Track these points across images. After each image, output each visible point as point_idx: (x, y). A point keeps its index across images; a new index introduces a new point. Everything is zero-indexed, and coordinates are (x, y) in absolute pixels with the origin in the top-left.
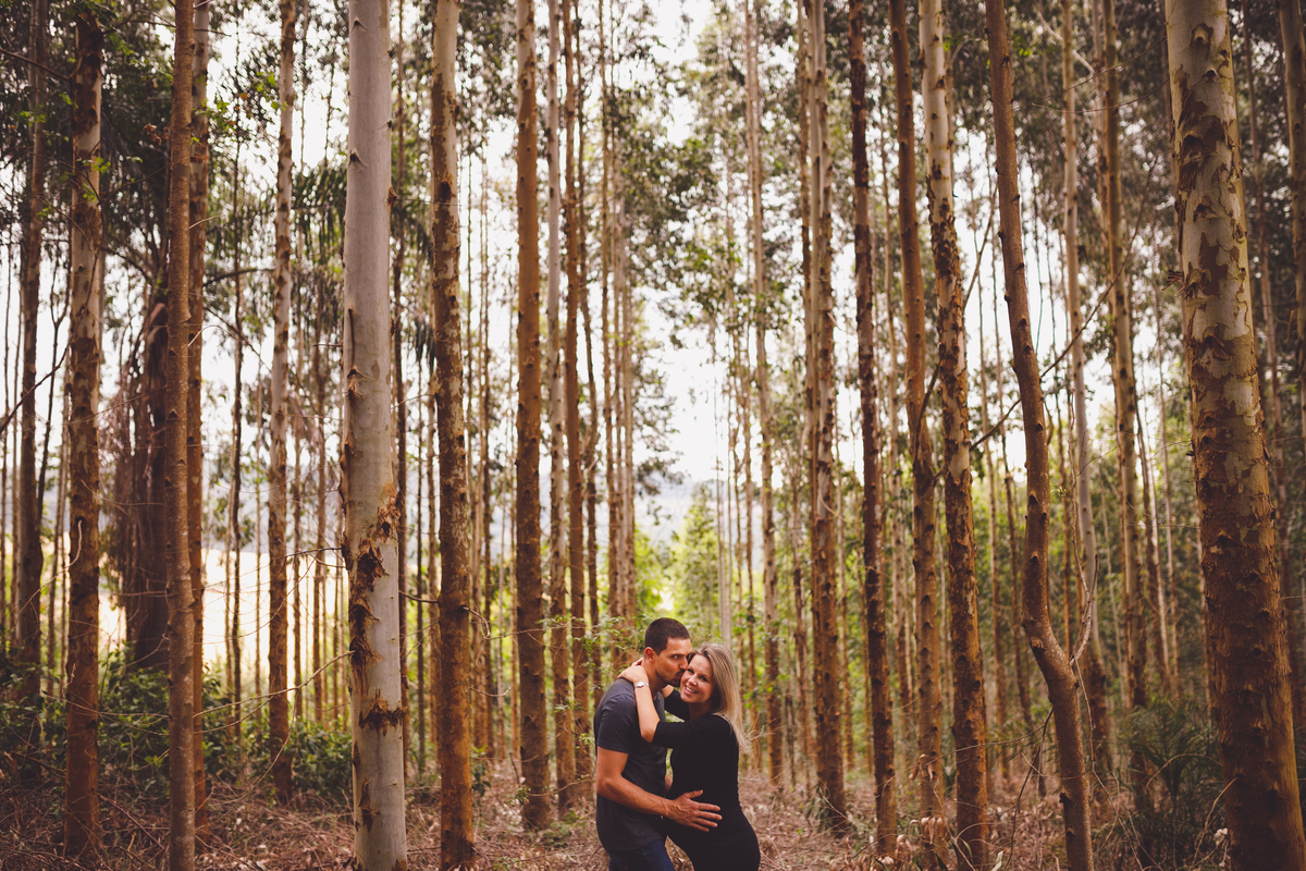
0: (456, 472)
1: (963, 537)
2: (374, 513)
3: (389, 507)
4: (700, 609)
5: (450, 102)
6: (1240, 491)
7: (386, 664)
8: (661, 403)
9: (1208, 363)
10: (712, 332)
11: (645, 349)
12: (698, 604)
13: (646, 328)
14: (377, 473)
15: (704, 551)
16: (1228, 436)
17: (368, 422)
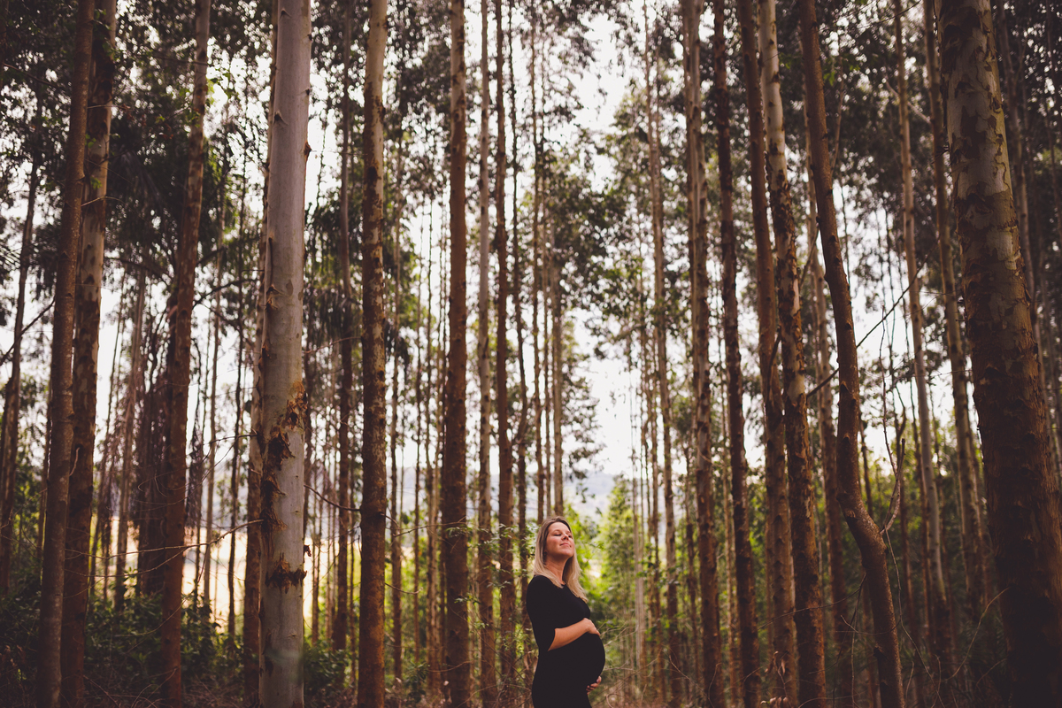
0: (376, 401)
1: (800, 451)
2: (284, 406)
3: (297, 400)
4: (620, 574)
5: (378, 104)
6: (1004, 327)
7: (290, 532)
8: (588, 403)
9: (972, 217)
10: (629, 345)
11: (575, 360)
12: (619, 569)
13: (575, 344)
14: (288, 372)
15: (624, 525)
16: (991, 279)
17: (282, 330)
